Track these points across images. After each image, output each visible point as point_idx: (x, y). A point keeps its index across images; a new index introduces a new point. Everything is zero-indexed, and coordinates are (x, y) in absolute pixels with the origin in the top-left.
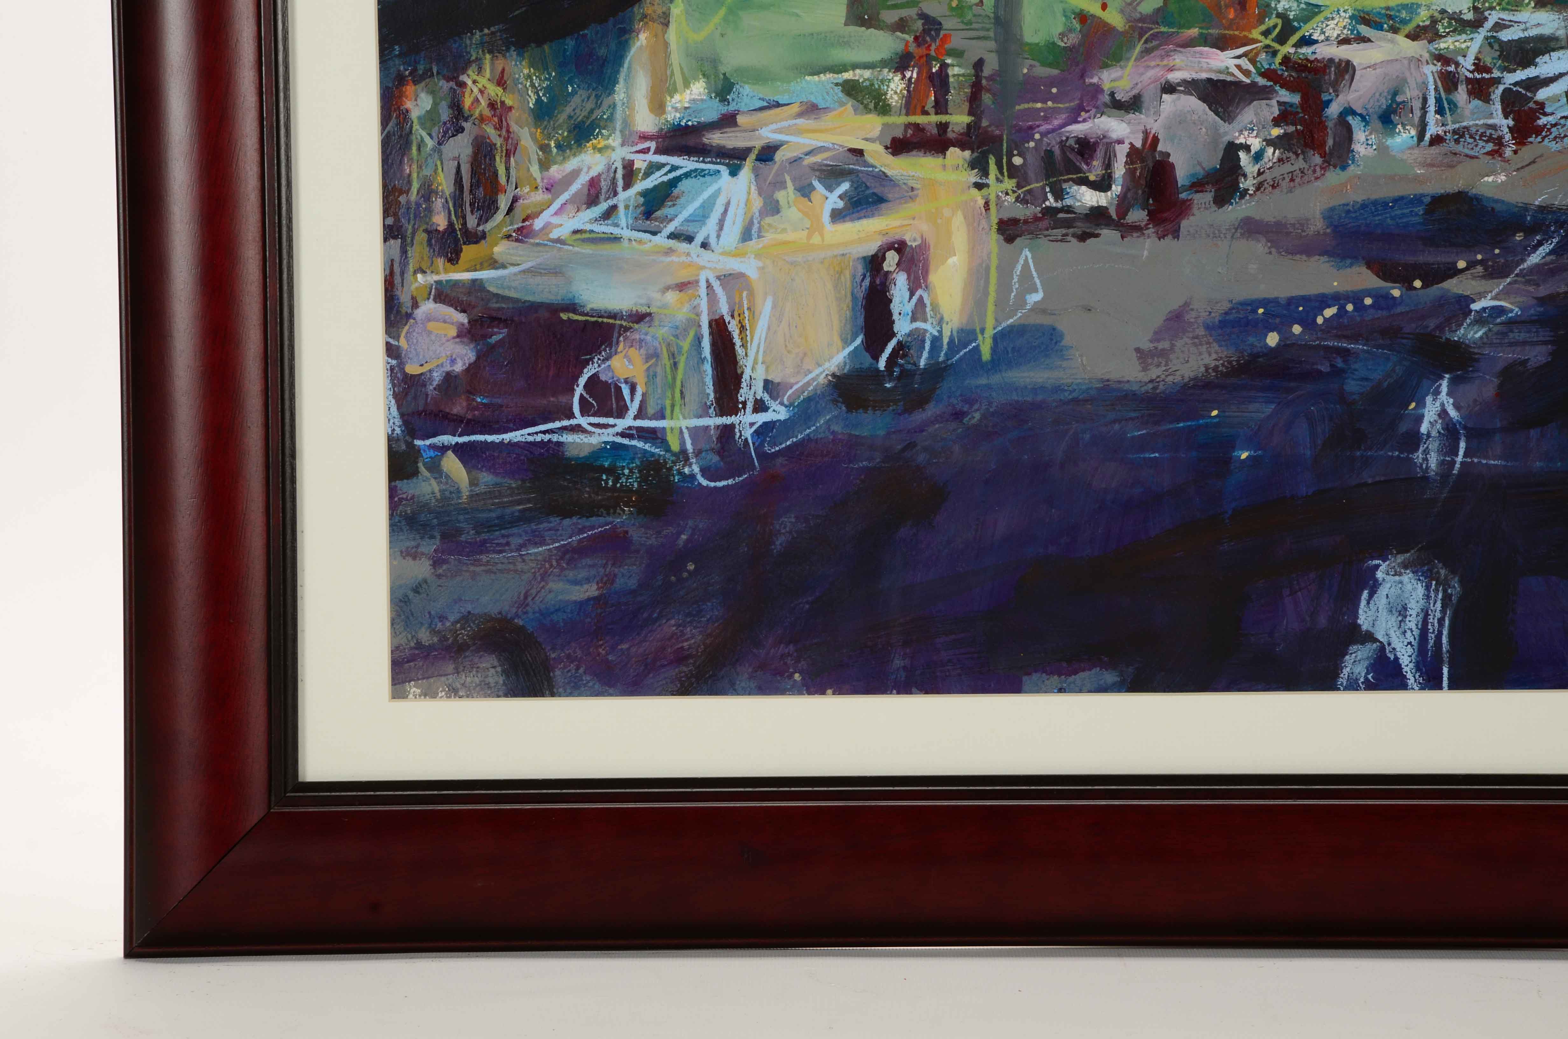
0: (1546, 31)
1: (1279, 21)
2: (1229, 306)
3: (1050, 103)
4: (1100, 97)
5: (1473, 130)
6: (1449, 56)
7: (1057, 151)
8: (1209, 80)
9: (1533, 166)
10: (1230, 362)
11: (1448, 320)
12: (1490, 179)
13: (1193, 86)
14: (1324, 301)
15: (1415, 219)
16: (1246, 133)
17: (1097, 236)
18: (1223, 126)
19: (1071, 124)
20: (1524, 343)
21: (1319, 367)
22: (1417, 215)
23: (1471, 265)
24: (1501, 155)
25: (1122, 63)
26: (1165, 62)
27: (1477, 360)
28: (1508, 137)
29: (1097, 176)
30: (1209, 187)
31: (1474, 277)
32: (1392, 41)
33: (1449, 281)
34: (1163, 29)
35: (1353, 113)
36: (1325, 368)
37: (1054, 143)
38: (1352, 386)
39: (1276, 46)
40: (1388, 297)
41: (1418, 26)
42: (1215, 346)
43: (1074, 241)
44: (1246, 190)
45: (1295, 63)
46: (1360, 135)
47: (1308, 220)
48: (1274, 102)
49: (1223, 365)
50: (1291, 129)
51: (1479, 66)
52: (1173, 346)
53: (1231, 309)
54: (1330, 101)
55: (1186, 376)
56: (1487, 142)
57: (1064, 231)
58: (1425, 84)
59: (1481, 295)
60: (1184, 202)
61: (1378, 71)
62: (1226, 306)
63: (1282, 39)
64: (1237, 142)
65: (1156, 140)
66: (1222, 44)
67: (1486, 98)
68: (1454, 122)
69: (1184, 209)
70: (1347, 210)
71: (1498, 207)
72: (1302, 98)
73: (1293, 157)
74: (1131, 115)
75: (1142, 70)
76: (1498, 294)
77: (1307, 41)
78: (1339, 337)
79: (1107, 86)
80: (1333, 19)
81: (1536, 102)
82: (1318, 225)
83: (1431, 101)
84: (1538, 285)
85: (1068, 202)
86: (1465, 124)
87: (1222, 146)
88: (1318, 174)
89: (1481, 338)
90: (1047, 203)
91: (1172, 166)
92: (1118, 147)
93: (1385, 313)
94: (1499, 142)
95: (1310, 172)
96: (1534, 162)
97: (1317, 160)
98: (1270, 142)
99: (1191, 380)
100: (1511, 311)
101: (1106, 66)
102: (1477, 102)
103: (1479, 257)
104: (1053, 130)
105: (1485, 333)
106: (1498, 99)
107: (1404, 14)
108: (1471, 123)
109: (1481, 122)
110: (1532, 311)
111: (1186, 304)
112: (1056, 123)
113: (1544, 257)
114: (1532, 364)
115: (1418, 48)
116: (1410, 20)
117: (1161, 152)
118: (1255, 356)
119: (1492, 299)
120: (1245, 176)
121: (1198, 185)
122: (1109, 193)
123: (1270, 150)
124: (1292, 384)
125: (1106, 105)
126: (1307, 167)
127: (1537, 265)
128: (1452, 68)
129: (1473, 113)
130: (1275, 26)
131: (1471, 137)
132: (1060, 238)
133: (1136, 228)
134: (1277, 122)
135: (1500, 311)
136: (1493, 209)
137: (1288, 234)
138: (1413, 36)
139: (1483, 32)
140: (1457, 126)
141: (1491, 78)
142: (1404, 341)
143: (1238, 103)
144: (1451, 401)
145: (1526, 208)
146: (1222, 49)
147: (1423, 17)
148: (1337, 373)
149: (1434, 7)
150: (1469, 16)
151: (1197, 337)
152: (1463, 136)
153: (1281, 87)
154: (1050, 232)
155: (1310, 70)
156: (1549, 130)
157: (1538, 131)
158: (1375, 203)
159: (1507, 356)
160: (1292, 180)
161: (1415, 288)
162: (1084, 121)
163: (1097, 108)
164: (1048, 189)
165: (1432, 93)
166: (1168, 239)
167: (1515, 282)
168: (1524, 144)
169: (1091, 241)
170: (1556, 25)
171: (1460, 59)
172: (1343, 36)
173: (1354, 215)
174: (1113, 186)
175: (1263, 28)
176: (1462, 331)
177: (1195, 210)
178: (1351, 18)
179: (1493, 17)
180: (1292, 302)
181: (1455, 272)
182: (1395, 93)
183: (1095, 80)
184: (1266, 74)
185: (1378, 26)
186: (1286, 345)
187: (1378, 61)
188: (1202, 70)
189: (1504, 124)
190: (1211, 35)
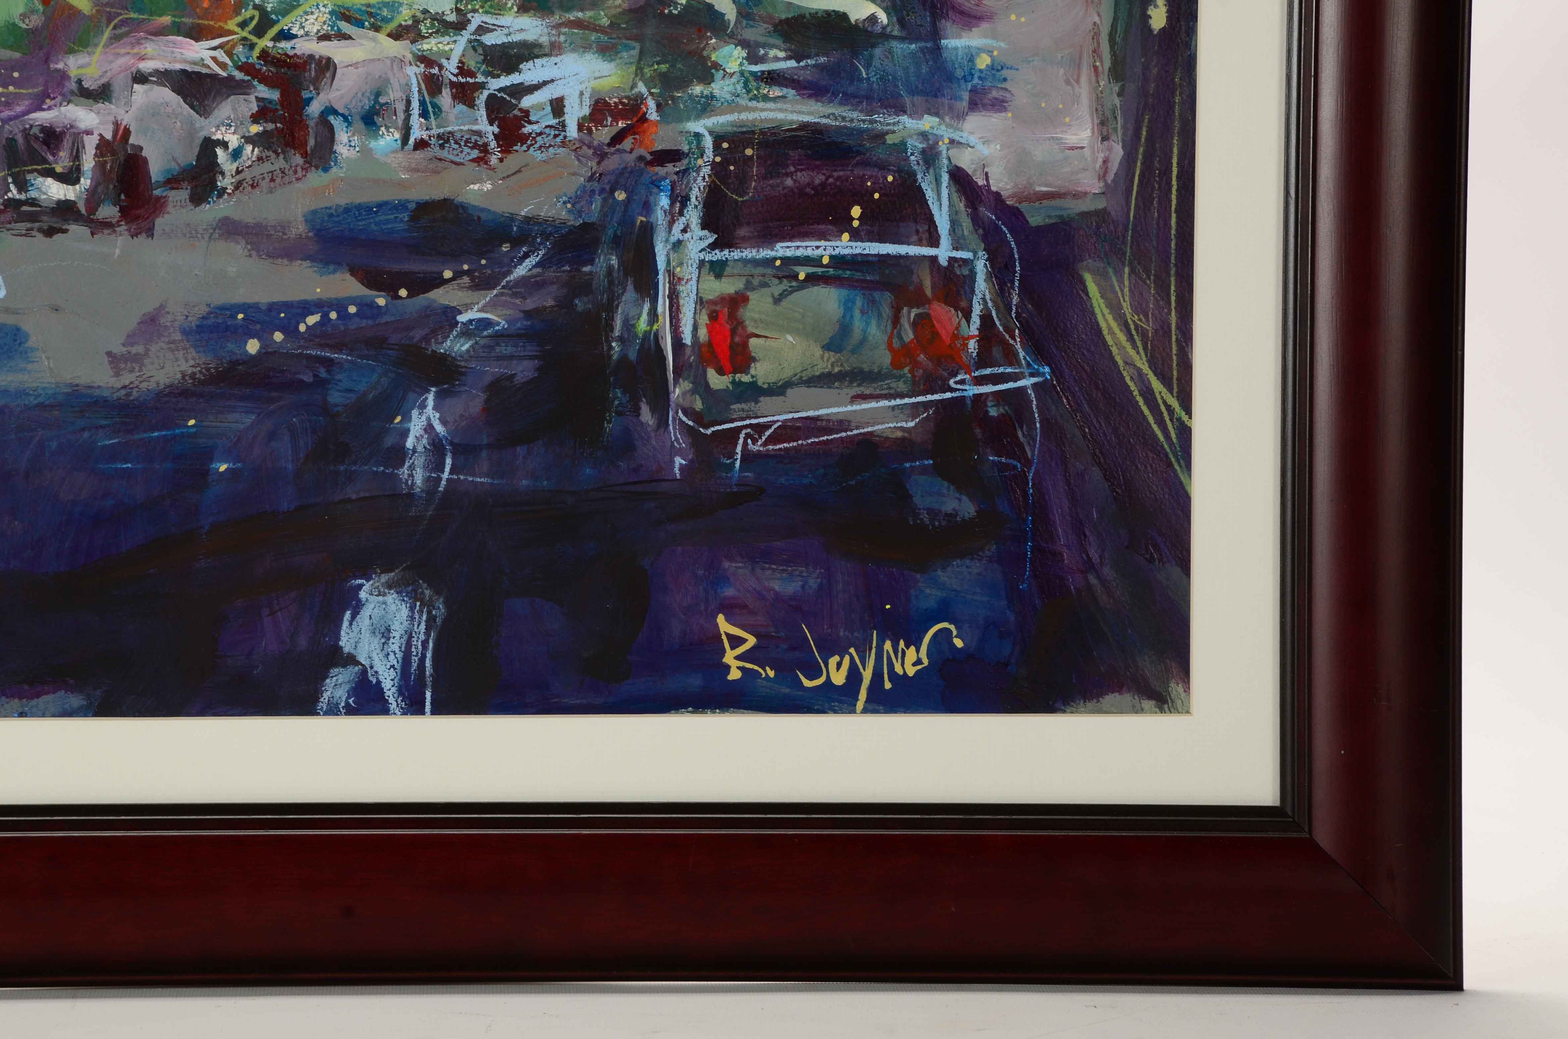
0: (530, 37)
1: (257, 13)
2: (207, 309)
3: (11, 88)
4: (67, 84)
5: (458, 135)
6: (433, 58)
7: (20, 139)
8: (184, 71)
9: (519, 175)
10: (208, 370)
11: (434, 332)
12: (476, 187)
13: (165, 77)
14: (305, 308)
15: (401, 226)
16: (223, 129)
17: (65, 231)
18: (199, 121)
19: (35, 111)
20: (511, 357)
21: (301, 377)
22: (402, 221)
23: (458, 275)
24: (486, 163)
25: (89, 49)
26: (135, 51)
27: (464, 374)
28: (493, 144)
29: (64, 168)
30: (185, 184)
31: (461, 288)
32: (374, 40)
33: (435, 291)
34: (133, 15)
35: (335, 112)
36: (308, 378)
37: (17, 130)
38: (335, 397)
39: (254, 39)
40: (372, 305)
41: (400, 25)
42: (192, 352)
43: (40, 236)
44: (224, 189)
45: (274, 58)
46: (342, 136)
47: (289, 222)
48: (252, 98)
49: (200, 372)
50: (270, 126)
51: (463, 70)
52: (147, 350)
53: (210, 313)
54: (311, 99)
55: (162, 382)
56: (472, 148)
57: (29, 225)
58: (408, 85)
59: (468, 307)
60: (158, 198)
61: (360, 69)
62: (203, 310)
63: (260, 32)
64: (214, 138)
65: (127, 132)
66: (197, 34)
67: (471, 104)
68: (438, 127)
69: (158, 206)
70: (331, 214)
71: (484, 216)
72: (282, 95)
73: (273, 155)
74: (100, 105)
75: (111, 57)
76: (484, 306)
77: (284, 35)
78: (322, 346)
79: (73, 73)
80: (312, 13)
81: (521, 110)
82: (299, 228)
83: (415, 104)
84: (525, 298)
85: (33, 194)
86: (449, 129)
87: (199, 142)
88: (300, 174)
89: (468, 351)
90: (10, 195)
91: (145, 161)
92: (86, 139)
93: (370, 322)
94: (484, 149)
95: (291, 172)
96: (519, 171)
97: (298, 160)
98: (248, 140)
99: (167, 387)
100: (498, 324)
101: (71, 51)
102: (461, 107)
103: (466, 267)
104: (16, 117)
105: (471, 346)
106: (483, 105)
107: (385, 12)
108: (456, 128)
109: (466, 128)
110: (519, 325)
111: (162, 307)
112: (19, 109)
113: (530, 270)
114: (519, 379)
115: (400, 48)
116: (392, 19)
117: (133, 145)
118: (234, 364)
119: (479, 311)
120: (223, 173)
121: (172, 182)
122: (77, 187)
123: (249, 148)
124: (274, 394)
125: (72, 92)
126: (287, 167)
127: (523, 278)
128: (435, 71)
129: (457, 118)
130: (252, 18)
131: (456, 143)
132: (24, 232)
133: (107, 225)
134: (256, 118)
135: (486, 324)
136: (479, 218)
137: (269, 236)
138: (396, 36)
139: (466, 35)
140: (441, 130)
141: (475, 83)
142: (390, 352)
143: (215, 98)
144: (438, 415)
145: (512, 218)
146: (197, 39)
147: (404, 17)
148: (321, 384)
149: (416, 7)
150: (452, 18)
151: (173, 342)
152: (448, 141)
153: (260, 82)
154: (13, 225)
155: (289, 66)
156: (534, 138)
157: (523, 139)
158: (359, 207)
159: (494, 370)
160: (272, 180)
161: (401, 298)
162: (49, 108)
163: (63, 95)
164: (10, 180)
165: (416, 95)
166: (142, 238)
167: (502, 294)
168: (510, 152)
169: (58, 237)
170: (538, 31)
171: (444, 62)
172: (323, 32)
173: (336, 219)
174: (82, 180)
175: (239, 19)
176: (448, 343)
177: (170, 208)
178: (331, 13)
179: (476, 20)
180: (273, 308)
181: (439, 282)
182: (378, 94)
183: (60, 66)
184: (245, 68)
185: (360, 24)
186: (267, 353)
187: (360, 60)
188: (175, 61)
189: (490, 130)
190: (185, 24)
